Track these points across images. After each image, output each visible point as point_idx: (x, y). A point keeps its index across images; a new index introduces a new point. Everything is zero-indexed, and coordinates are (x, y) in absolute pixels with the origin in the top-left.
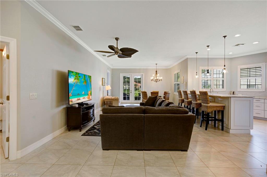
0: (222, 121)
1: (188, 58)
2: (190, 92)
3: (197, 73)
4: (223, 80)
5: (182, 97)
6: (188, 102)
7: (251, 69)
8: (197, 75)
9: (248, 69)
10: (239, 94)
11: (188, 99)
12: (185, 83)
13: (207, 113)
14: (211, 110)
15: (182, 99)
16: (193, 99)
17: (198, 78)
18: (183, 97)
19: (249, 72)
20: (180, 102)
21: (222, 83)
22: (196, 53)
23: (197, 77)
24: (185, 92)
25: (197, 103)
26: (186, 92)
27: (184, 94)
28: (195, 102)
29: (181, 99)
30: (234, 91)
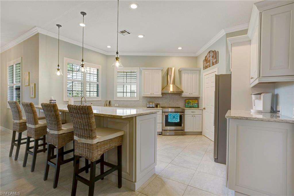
0: (118, 167)
1: (38, 34)
2: (42, 105)
3: (58, 66)
4: (98, 85)
5: (20, 118)
6: (36, 130)
7: (127, 73)
8: (58, 69)
9: (125, 73)
10: (115, 104)
11: (36, 123)
12: (32, 85)
13: (91, 162)
14: (99, 153)
15: (21, 121)
16: (51, 124)
17: (61, 75)
18: (24, 118)
19: (125, 76)
20: (18, 128)
21: (96, 88)
22: (58, 25)
23: (58, 73)
24: (30, 107)
25: (61, 134)
26: (31, 105)
27: (27, 112)
28: (56, 132)
29: (18, 121)
30: (110, 100)
